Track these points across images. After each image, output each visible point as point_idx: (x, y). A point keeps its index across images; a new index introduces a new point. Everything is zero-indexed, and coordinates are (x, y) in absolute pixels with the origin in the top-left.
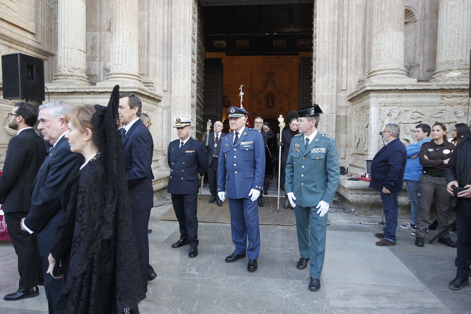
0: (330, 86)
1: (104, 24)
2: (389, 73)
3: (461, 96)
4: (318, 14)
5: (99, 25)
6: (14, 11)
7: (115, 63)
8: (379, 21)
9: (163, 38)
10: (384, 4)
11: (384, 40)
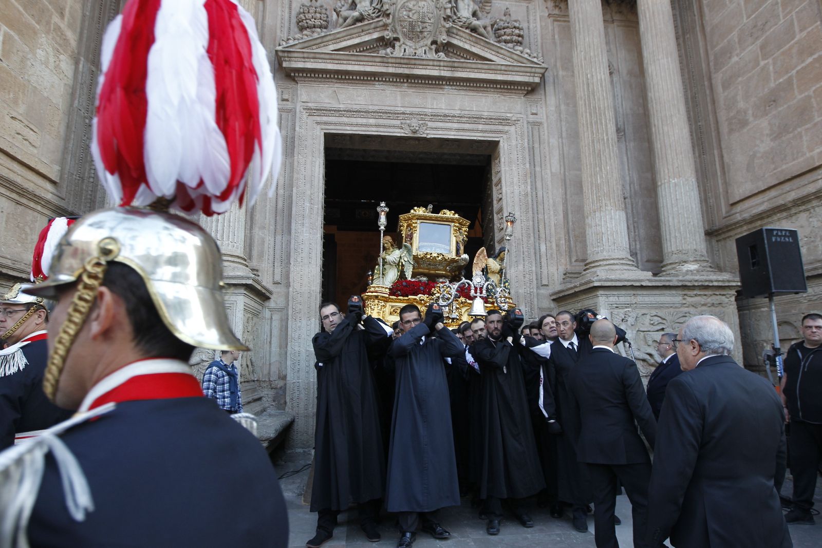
0: (526, 279)
2: (617, 264)
6: (33, 146)
9: (275, 203)
10: (598, 176)
11: (604, 221)
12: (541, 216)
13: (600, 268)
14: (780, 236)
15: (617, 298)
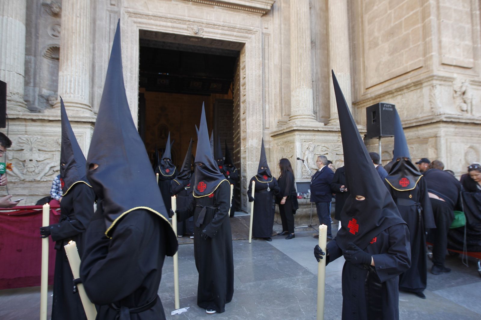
0: (257, 124)
1: (40, 49)
2: (306, 118)
5: (33, 49)
7: (66, 92)
10: (299, 68)
11: (301, 94)
12: (267, 89)
13: (297, 120)
14: (387, 107)
15: (305, 136)
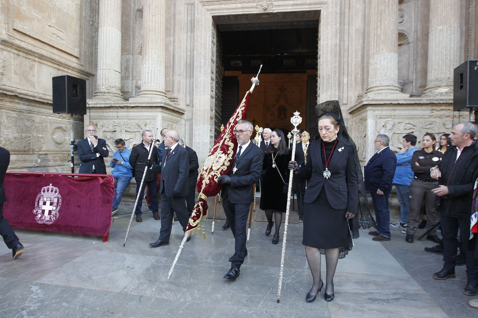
1: (136, 48)
3: (449, 110)
4: (321, 38)
5: (132, 49)
6: (63, 40)
7: (145, 81)
8: (375, 43)
9: (186, 60)
10: (379, 29)
15: (381, 112)
